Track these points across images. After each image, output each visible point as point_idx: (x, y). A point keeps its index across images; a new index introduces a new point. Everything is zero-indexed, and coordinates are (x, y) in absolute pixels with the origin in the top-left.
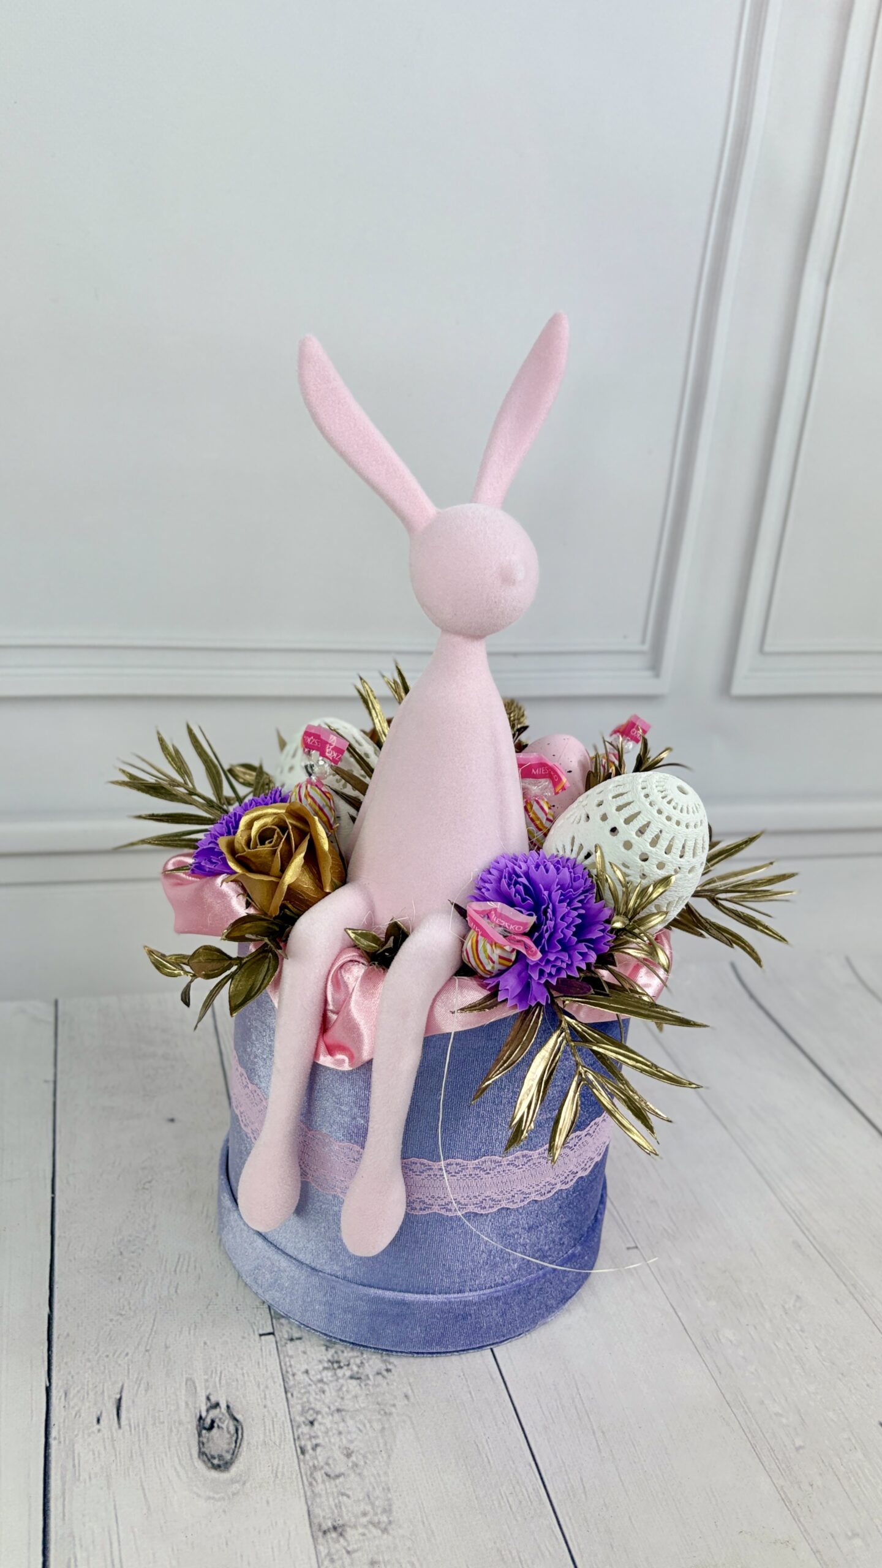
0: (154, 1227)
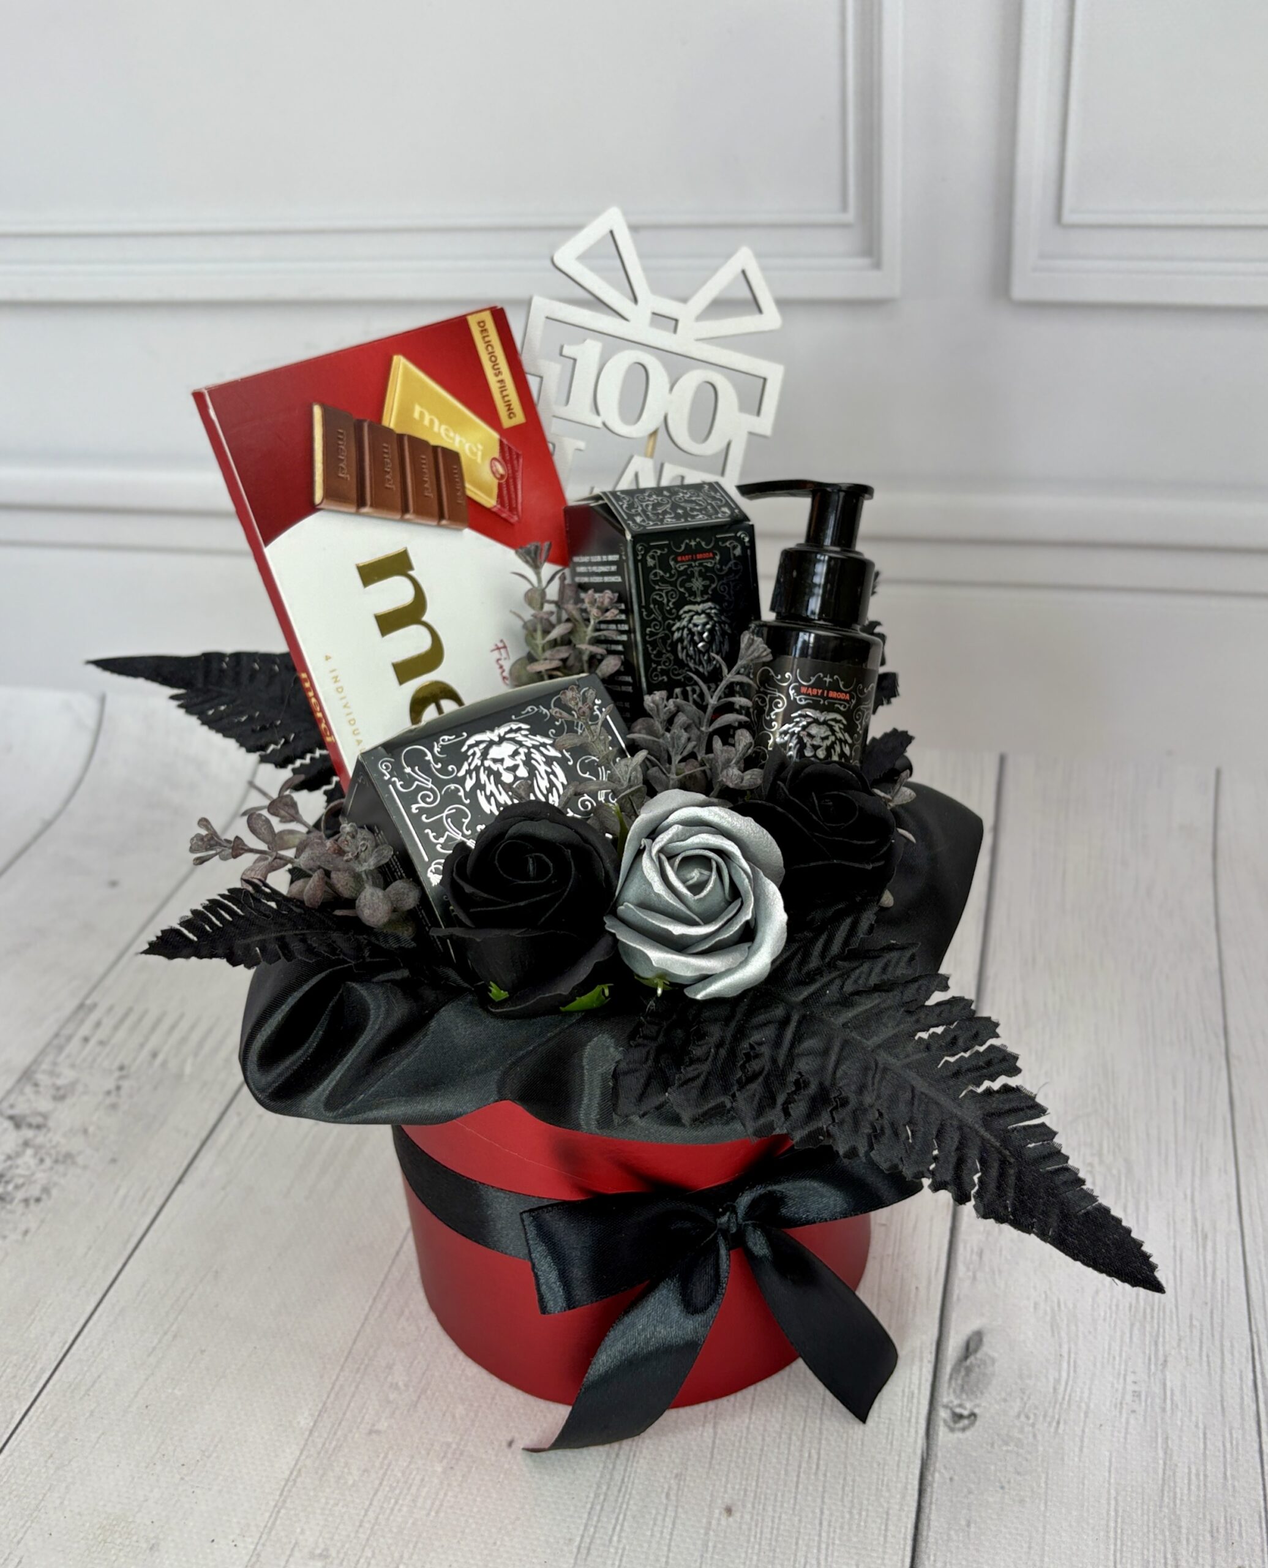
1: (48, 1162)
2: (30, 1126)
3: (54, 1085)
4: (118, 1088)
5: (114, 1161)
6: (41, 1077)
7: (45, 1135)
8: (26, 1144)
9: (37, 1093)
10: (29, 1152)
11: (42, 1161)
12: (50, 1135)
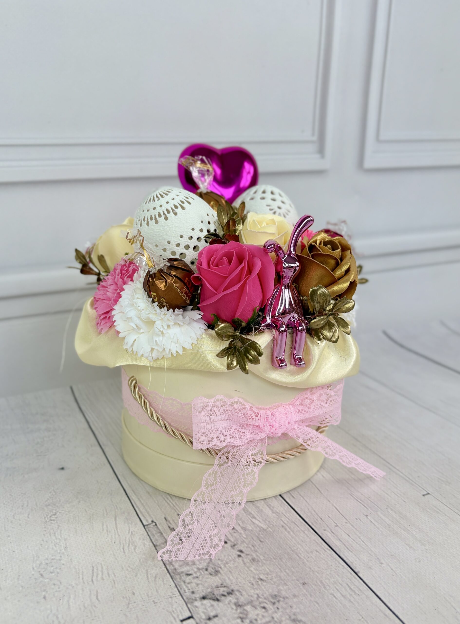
0: (66, 548)
1: (269, 606)
2: (224, 595)
3: (199, 569)
4: (241, 551)
5: (304, 584)
6: (185, 569)
7: (241, 595)
8: (238, 605)
9: (197, 577)
10: (248, 608)
11: (264, 608)
12: (244, 593)
